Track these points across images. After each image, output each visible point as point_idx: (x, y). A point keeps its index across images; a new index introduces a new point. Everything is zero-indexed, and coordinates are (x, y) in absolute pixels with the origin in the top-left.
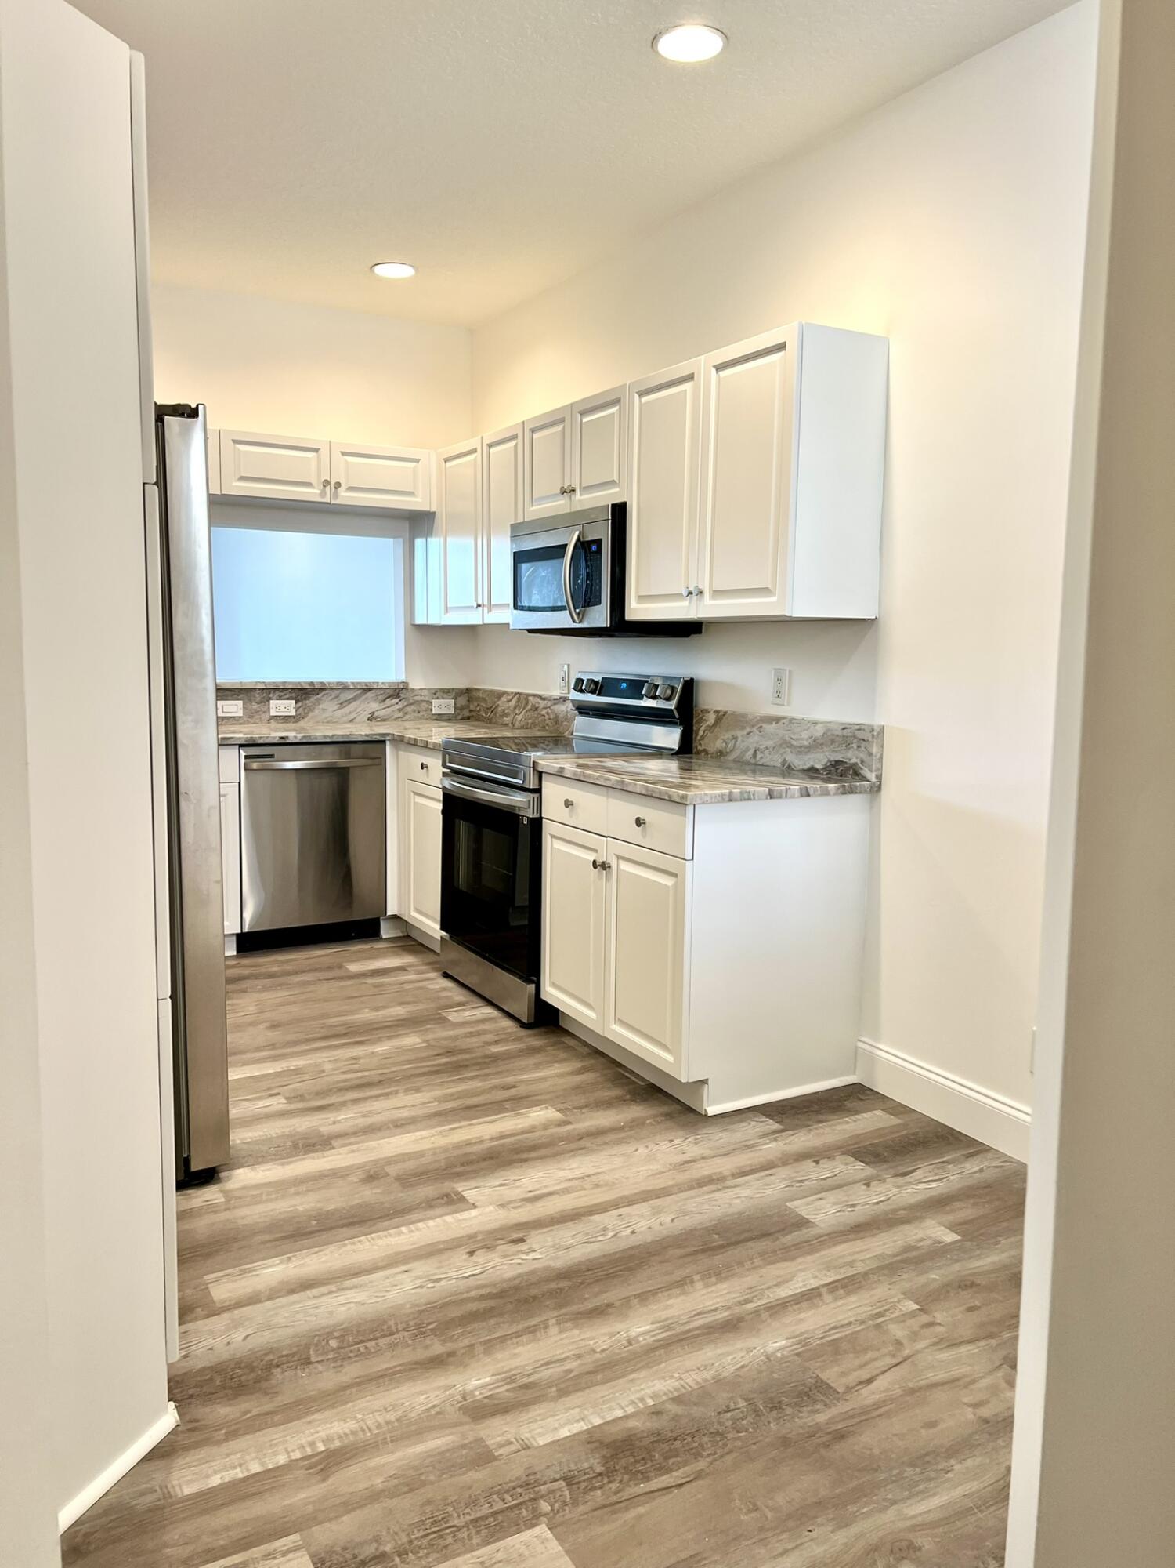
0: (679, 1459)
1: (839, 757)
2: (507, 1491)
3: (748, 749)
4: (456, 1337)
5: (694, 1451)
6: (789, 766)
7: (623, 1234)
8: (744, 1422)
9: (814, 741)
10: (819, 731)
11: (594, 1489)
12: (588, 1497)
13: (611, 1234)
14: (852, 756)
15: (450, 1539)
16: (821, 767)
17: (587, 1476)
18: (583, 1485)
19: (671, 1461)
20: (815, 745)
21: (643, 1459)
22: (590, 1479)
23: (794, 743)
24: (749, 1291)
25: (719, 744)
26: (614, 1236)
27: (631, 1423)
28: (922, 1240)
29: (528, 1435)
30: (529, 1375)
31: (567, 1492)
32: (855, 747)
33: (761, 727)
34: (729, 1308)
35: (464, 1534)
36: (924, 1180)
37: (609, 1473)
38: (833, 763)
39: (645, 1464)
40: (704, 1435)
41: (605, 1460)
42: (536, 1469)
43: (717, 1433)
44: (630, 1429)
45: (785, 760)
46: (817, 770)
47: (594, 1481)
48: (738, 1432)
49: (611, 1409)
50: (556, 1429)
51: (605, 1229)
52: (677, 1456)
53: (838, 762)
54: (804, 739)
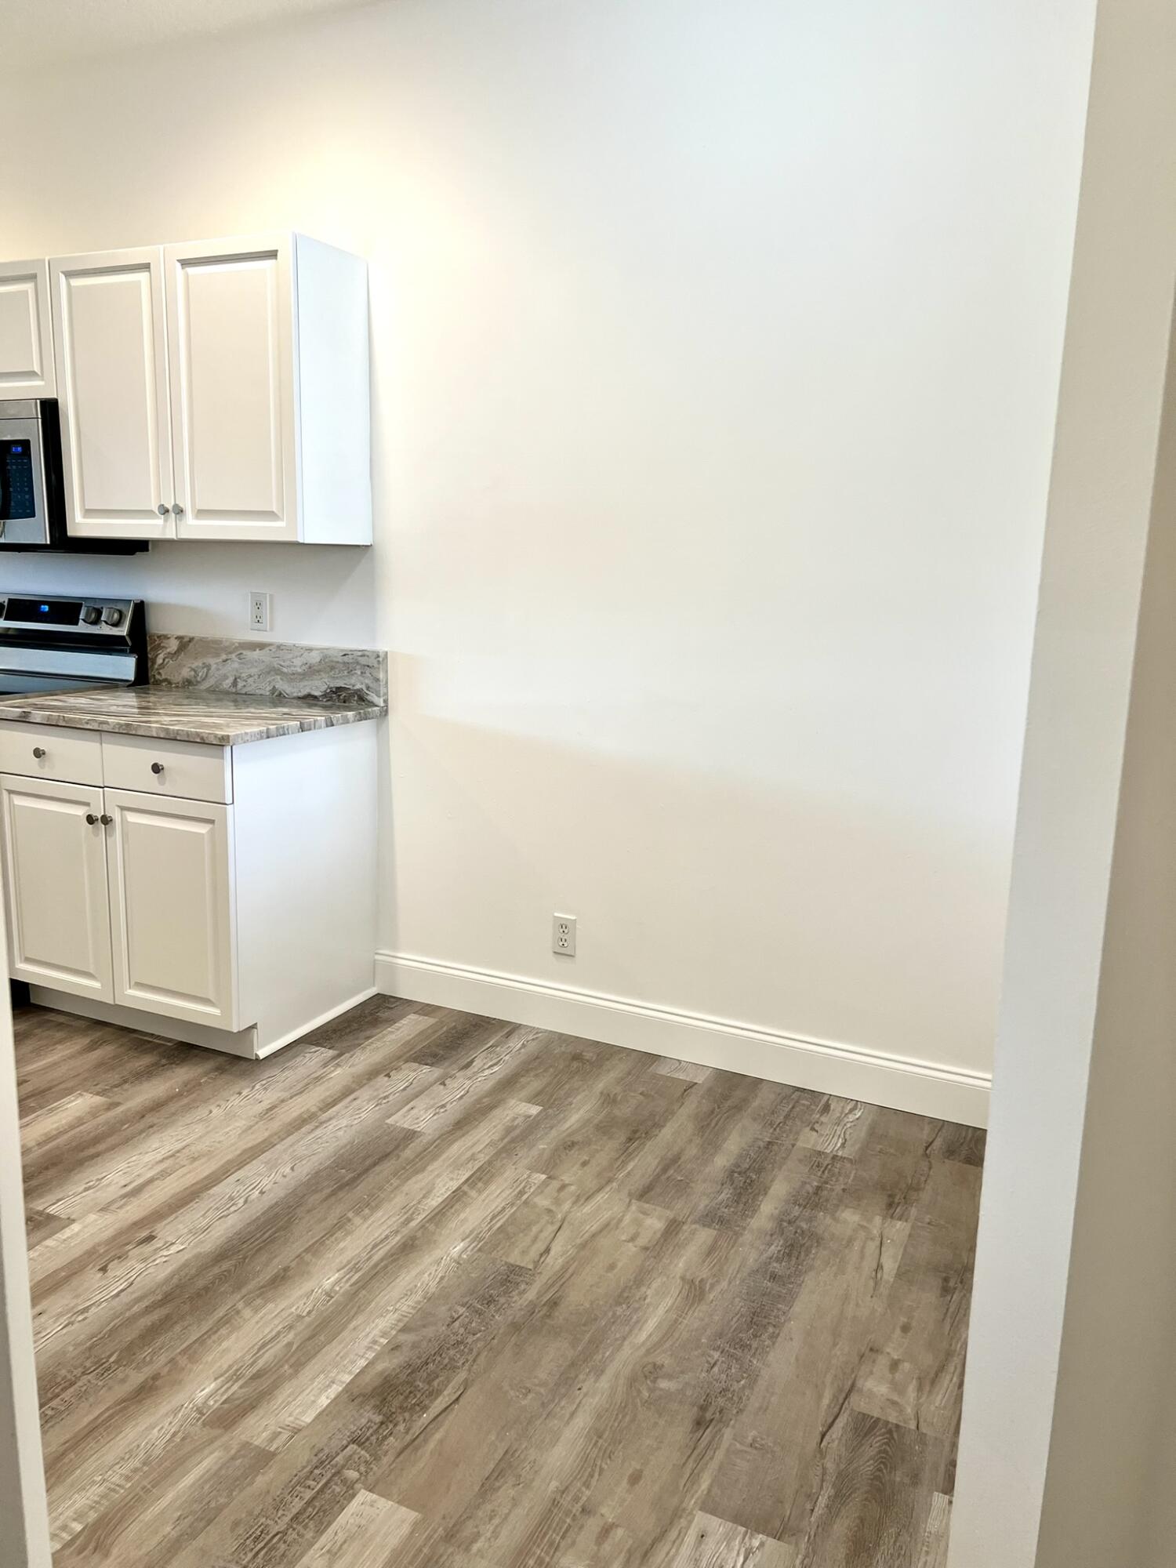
0: (441, 1379)
1: (340, 684)
2: (307, 1478)
3: (225, 677)
4: (148, 1359)
5: (449, 1366)
6: (280, 694)
7: (253, 1197)
8: (474, 1325)
9: (310, 668)
10: (315, 658)
11: (385, 1438)
12: (385, 1448)
13: (242, 1201)
14: (356, 683)
15: (283, 1547)
16: (321, 694)
17: (371, 1431)
18: (374, 1438)
19: (435, 1383)
20: (311, 671)
21: (410, 1392)
22: (376, 1431)
23: (285, 670)
24: (404, 1210)
25: (186, 673)
26: (246, 1202)
27: (380, 1367)
28: (515, 1119)
29: (291, 1419)
30: (252, 1364)
31: (363, 1452)
32: (359, 673)
33: (241, 654)
34: (397, 1232)
35: (292, 1536)
36: (486, 1067)
37: (389, 1419)
38: (334, 690)
39: (415, 1396)
40: (448, 1349)
41: (378, 1409)
42: (319, 1446)
43: (458, 1343)
44: (382, 1373)
45: (274, 687)
46: (315, 697)
47: (381, 1431)
48: (474, 1335)
49: (353, 1362)
50: (314, 1402)
51: (231, 1198)
52: (437, 1377)
53: (339, 689)
54: (298, 665)
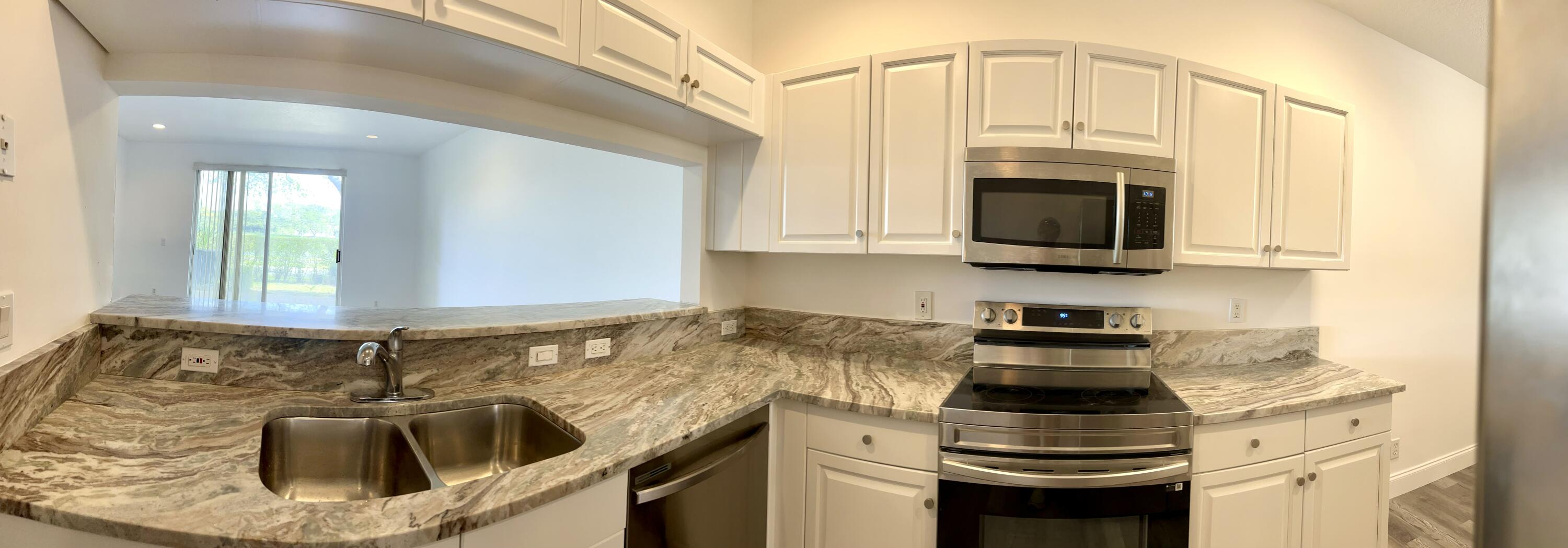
1: (1296, 348)
3: (1214, 356)
6: (1256, 361)
9: (1277, 342)
10: (1280, 336)
14: (1305, 346)
16: (1283, 357)
20: (1278, 343)
23: (1260, 345)
25: (1181, 356)
32: (1307, 340)
33: (1229, 338)
45: (1251, 357)
46: (1279, 359)
53: (1295, 352)
54: (1269, 341)
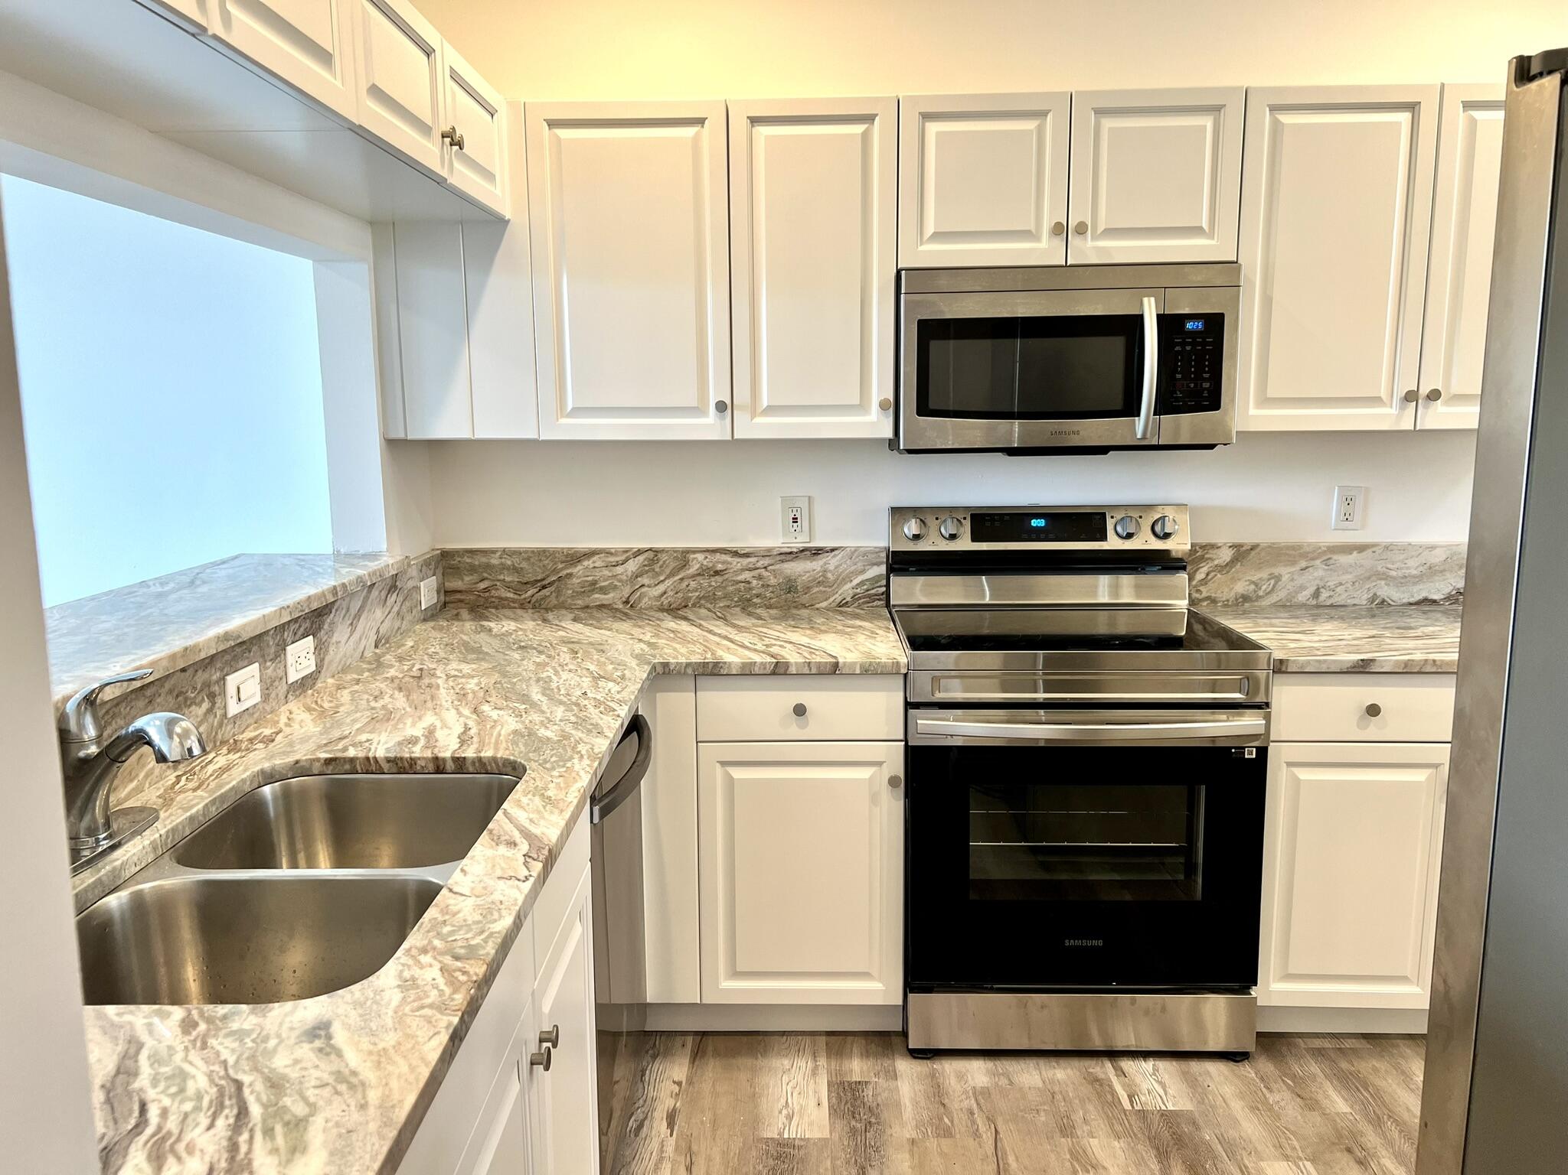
3: (1302, 588)
6: (1383, 601)
9: (1430, 568)
16: (1442, 597)
20: (1431, 572)
23: (1393, 573)
25: (1241, 587)
33: (1330, 559)
45: (1375, 594)
46: (1434, 602)
54: (1413, 567)
